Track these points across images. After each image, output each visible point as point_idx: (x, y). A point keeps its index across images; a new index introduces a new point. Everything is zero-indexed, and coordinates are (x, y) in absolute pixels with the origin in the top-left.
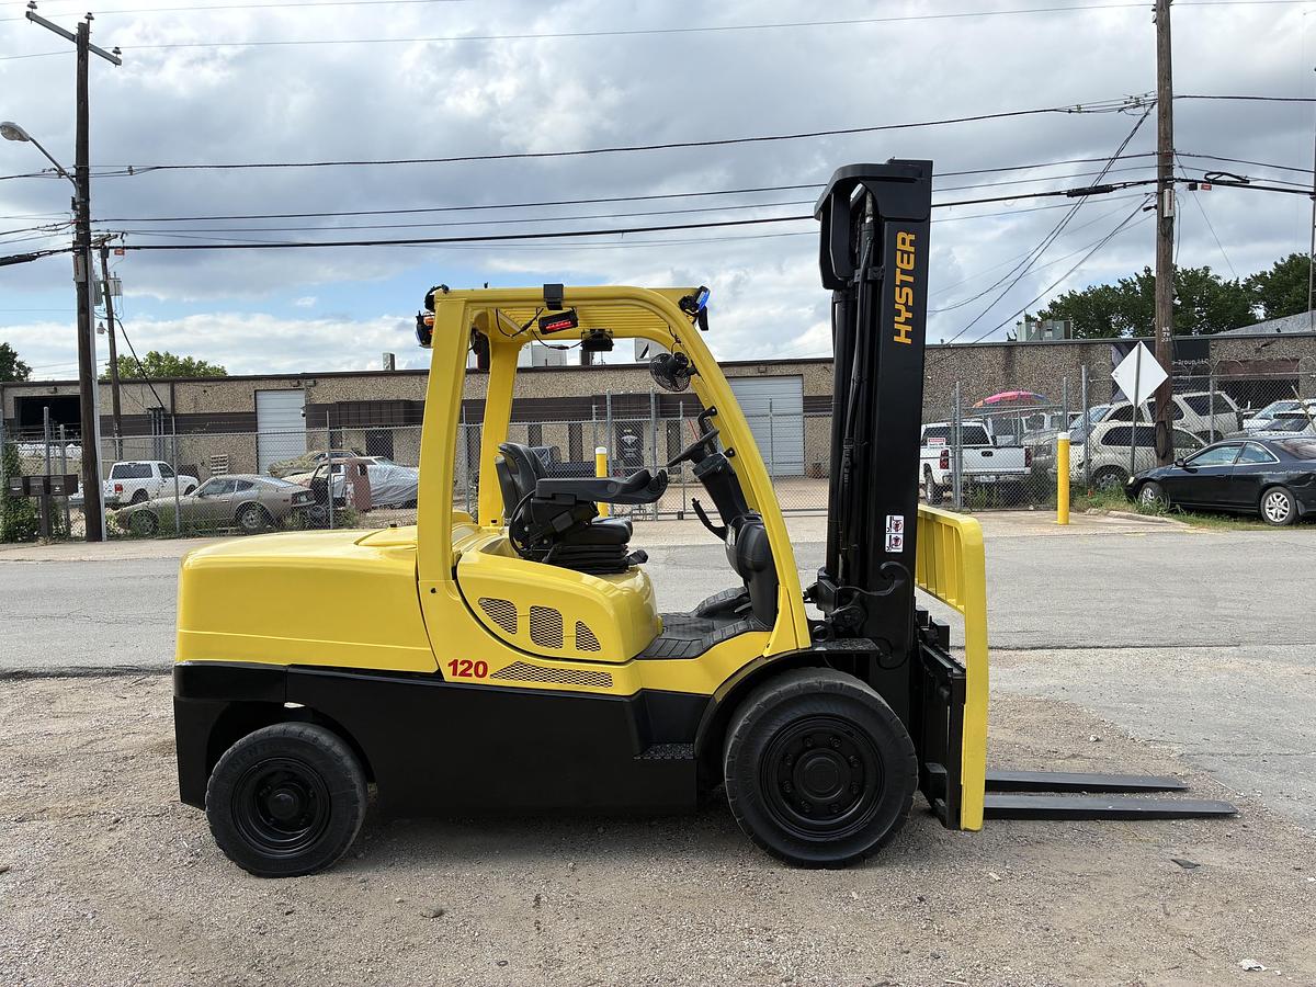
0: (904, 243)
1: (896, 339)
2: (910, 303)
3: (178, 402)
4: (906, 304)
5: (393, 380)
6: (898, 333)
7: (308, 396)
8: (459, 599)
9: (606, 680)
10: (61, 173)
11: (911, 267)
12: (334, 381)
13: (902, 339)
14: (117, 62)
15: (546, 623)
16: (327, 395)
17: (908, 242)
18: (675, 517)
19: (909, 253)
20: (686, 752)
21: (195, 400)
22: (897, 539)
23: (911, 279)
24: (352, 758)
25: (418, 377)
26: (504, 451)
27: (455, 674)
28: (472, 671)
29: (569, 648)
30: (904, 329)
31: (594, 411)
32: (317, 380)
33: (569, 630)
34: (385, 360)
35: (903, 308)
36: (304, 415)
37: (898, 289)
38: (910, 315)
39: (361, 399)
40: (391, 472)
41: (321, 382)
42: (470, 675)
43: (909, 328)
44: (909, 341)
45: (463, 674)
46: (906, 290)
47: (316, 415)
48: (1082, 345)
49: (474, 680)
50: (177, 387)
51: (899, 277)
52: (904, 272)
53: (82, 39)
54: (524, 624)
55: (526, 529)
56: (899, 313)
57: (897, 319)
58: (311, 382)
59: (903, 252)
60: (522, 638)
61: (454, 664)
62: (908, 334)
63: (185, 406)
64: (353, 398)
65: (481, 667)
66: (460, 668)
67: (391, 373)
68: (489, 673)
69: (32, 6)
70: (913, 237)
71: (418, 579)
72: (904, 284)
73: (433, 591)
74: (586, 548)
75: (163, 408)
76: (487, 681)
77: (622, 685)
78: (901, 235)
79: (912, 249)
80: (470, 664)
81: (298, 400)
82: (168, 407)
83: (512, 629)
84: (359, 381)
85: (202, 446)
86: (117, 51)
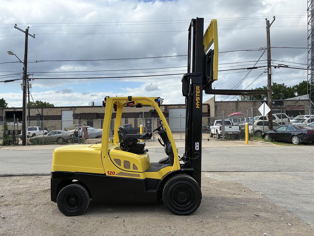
0: (197, 88)
1: (196, 107)
2: (199, 100)
3: (43, 113)
4: (198, 100)
5: (94, 108)
6: (197, 106)
7: (74, 112)
8: (110, 159)
9: (139, 176)
10: (21, 62)
11: (199, 93)
12: (80, 108)
13: (198, 107)
14: (34, 37)
15: (127, 164)
16: (78, 111)
17: (198, 88)
19: (198, 90)
20: (155, 191)
21: (47, 112)
22: (198, 147)
23: (199, 95)
24: (87, 192)
25: (100, 108)
26: (119, 128)
27: (108, 174)
28: (112, 174)
29: (131, 169)
30: (198, 105)
31: (140, 116)
32: (76, 108)
33: (132, 165)
34: (92, 103)
35: (198, 101)
36: (73, 116)
37: (196, 97)
38: (199, 102)
39: (86, 113)
40: (93, 130)
41: (77, 109)
42: (111, 174)
43: (199, 105)
44: (199, 108)
45: (110, 174)
46: (198, 97)
47: (76, 116)
48: (254, 102)
49: (112, 175)
50: (43, 109)
51: (197, 95)
52: (198, 94)
53: (27, 32)
54: (122, 164)
55: (123, 145)
56: (197, 102)
57: (196, 103)
58: (74, 108)
59: (197, 90)
60: (122, 167)
61: (108, 172)
62: (199, 106)
63: (45, 114)
64: (84, 112)
65: (114, 173)
66: (109, 173)
67: (93, 106)
68: (115, 174)
69: (16, 25)
70: (199, 87)
71: (101, 155)
72: (198, 96)
73: (104, 157)
74: (136, 149)
75: (40, 114)
76: (115, 176)
77: (142, 177)
78: (197, 87)
79: (199, 89)
80: (111, 172)
81: (72, 112)
82: (41, 114)
83: (120, 165)
84: (86, 108)
85: (49, 123)
86: (34, 35)
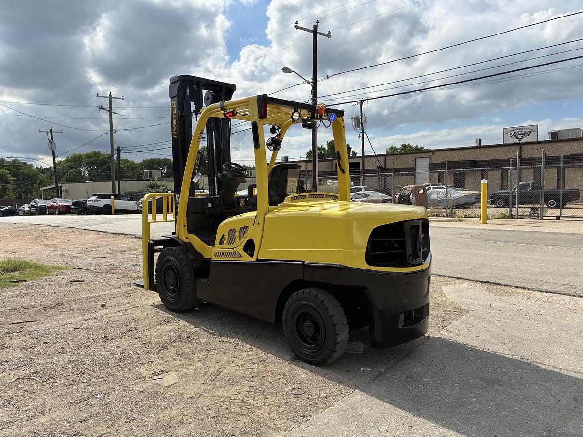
3: (387, 164)
7: (430, 159)
10: (308, 82)
12: (441, 153)
14: (329, 37)
16: (437, 159)
18: (555, 218)
21: (393, 163)
32: (434, 153)
34: (477, 142)
36: (428, 168)
39: (452, 160)
41: (436, 153)
47: (433, 167)
50: (387, 158)
53: (315, 32)
58: (432, 154)
63: (389, 165)
64: (449, 160)
69: (297, 23)
75: (382, 166)
82: (384, 166)
84: (452, 152)
86: (330, 32)
